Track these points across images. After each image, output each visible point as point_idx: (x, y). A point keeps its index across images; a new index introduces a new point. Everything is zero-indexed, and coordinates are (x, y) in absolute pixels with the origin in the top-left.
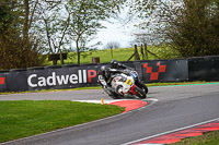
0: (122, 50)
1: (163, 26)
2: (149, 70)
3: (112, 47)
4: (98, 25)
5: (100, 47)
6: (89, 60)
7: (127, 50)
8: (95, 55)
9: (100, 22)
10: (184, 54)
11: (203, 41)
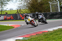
0: (14, 11)
1: (25, 4)
2: (21, 16)
3: (11, 10)
4: (7, 3)
5: (8, 10)
6: (4, 13)
7: (15, 11)
8: (6, 12)
9: (8, 2)
10: (31, 12)
11: (37, 8)
